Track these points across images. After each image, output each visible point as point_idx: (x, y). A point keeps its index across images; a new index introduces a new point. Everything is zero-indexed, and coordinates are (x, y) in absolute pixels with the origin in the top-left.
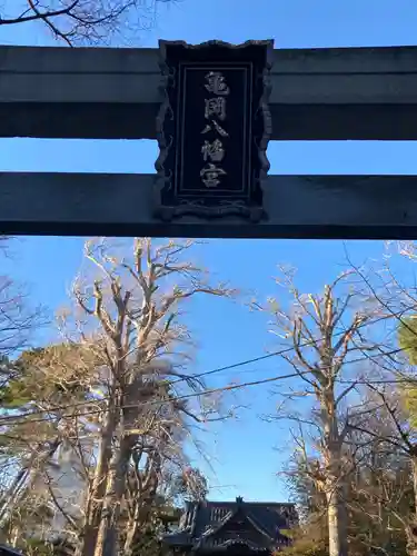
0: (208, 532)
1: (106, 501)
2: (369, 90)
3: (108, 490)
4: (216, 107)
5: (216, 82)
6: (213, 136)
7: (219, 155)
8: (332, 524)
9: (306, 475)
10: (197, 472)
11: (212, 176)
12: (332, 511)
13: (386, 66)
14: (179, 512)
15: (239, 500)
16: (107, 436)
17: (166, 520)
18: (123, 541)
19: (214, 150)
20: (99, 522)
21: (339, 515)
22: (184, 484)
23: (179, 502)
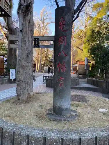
7: (37, 44)
18: (43, 60)
20: (39, 58)
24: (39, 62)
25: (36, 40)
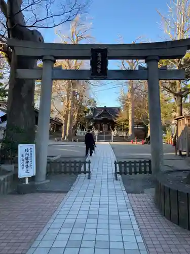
0: (97, 115)
1: (69, 108)
2: (126, 53)
3: (70, 105)
4: (100, 59)
5: (99, 55)
6: (99, 64)
7: (100, 67)
8: (130, 112)
9: (124, 100)
10: (93, 99)
11: (99, 71)
12: (130, 110)
13: (128, 48)
14: (89, 110)
15: (105, 107)
16: (68, 91)
17: (85, 112)
18: (74, 118)
19: (99, 67)
20: (68, 114)
21: (132, 111)
22: (90, 103)
23: (89, 107)
24: (69, 121)
25: (97, 54)
